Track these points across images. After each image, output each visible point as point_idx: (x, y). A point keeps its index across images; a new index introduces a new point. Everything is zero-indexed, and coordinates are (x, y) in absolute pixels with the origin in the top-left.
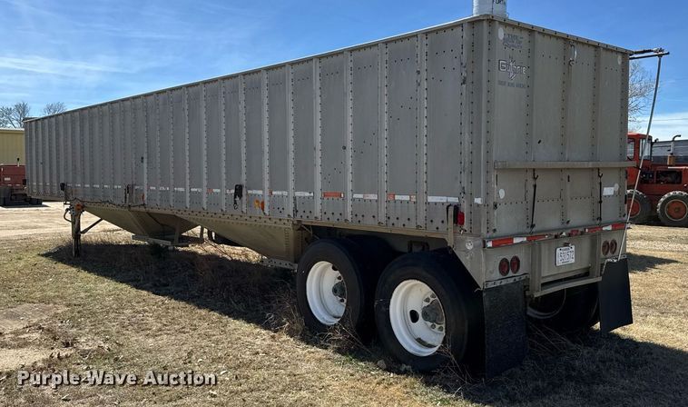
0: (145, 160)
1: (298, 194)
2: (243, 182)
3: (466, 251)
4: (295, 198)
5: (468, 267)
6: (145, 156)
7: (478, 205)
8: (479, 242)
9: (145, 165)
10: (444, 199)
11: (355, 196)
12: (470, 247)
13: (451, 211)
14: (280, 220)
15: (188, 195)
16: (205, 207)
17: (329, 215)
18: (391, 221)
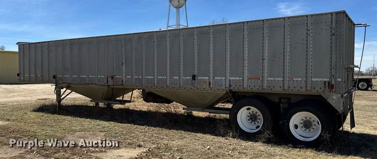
0: (124, 64)
1: (231, 78)
2: (196, 73)
3: (333, 99)
4: (230, 80)
5: (334, 106)
6: (124, 62)
7: (340, 82)
8: (340, 95)
9: (124, 66)
10: (321, 80)
11: (268, 79)
12: (335, 98)
13: (327, 84)
14: (218, 90)
15: (156, 79)
16: (168, 84)
17: (252, 87)
18: (291, 89)
